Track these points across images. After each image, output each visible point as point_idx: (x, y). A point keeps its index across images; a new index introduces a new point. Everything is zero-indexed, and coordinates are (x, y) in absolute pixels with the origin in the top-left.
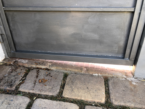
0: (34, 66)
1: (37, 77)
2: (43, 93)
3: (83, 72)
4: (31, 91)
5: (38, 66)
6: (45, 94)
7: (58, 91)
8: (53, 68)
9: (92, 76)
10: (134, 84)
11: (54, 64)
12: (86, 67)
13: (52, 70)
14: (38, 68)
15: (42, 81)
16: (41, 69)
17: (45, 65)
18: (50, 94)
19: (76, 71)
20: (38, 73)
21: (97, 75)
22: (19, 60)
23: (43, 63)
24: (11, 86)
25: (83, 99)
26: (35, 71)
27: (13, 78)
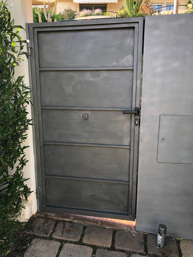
0: (61, 219)
1: (64, 228)
2: (69, 240)
3: (98, 225)
4: (61, 238)
5: (63, 219)
6: (70, 240)
7: (79, 238)
8: (75, 221)
9: (105, 228)
10: (134, 235)
11: (76, 218)
12: (101, 221)
13: (75, 223)
14: (63, 221)
15: (68, 231)
16: (66, 221)
17: (69, 218)
18: (74, 240)
19: (93, 224)
20: (64, 225)
21: (108, 227)
22: (48, 214)
23: (68, 217)
24: (47, 234)
25: (96, 244)
26: (62, 223)
27: (46, 228)
